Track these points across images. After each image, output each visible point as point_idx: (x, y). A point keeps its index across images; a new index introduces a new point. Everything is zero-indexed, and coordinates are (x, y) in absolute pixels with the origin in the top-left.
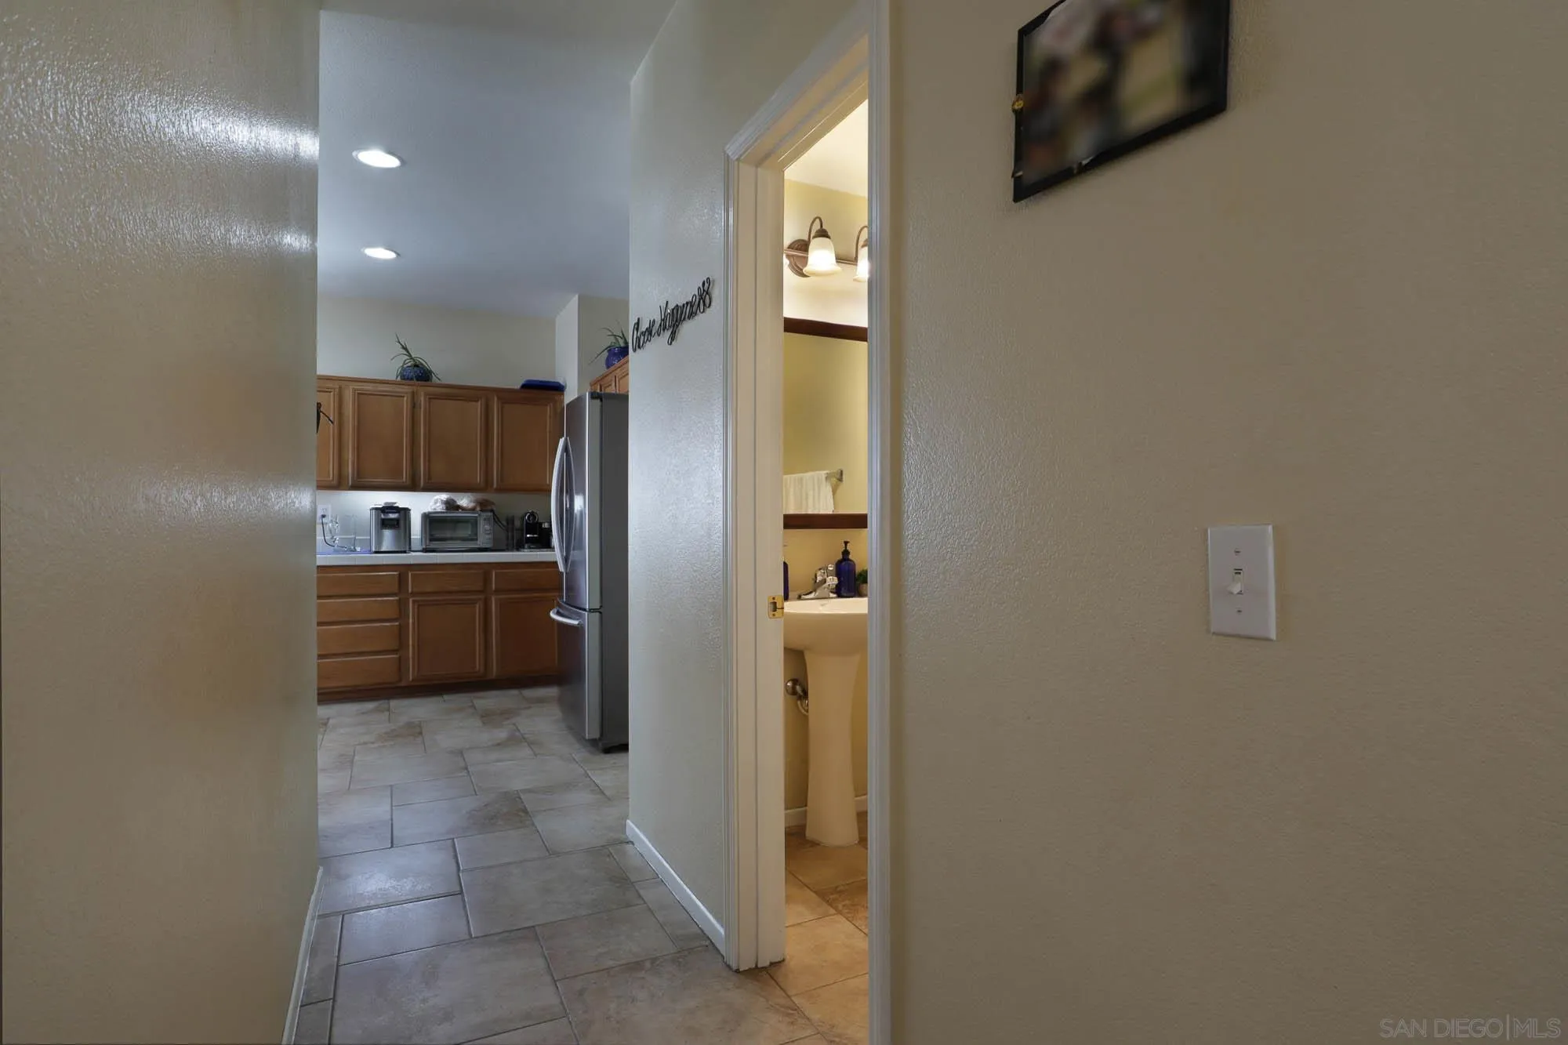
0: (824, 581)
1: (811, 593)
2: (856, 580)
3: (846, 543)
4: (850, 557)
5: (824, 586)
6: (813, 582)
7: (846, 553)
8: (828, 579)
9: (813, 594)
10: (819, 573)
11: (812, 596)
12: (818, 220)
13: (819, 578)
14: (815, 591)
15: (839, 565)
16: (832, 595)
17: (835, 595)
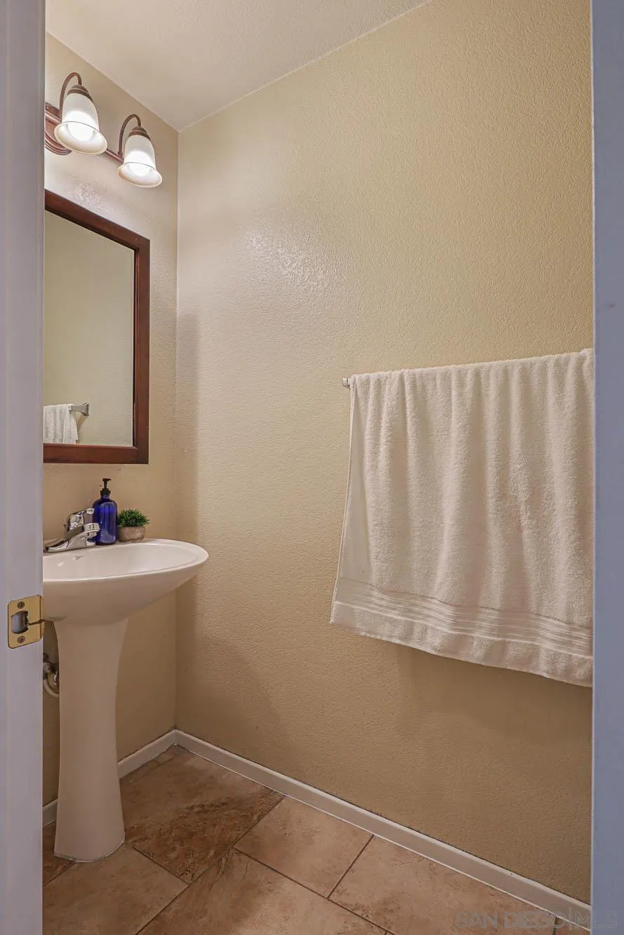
0: (83, 529)
1: (62, 543)
2: (118, 522)
3: (106, 481)
4: (111, 497)
5: (81, 535)
6: (64, 529)
7: (105, 492)
8: (87, 526)
9: (66, 544)
10: (73, 518)
11: (64, 547)
12: (76, 78)
13: (73, 525)
14: (68, 540)
15: (97, 505)
16: (89, 544)
17: (93, 544)
